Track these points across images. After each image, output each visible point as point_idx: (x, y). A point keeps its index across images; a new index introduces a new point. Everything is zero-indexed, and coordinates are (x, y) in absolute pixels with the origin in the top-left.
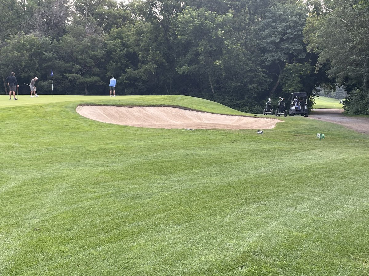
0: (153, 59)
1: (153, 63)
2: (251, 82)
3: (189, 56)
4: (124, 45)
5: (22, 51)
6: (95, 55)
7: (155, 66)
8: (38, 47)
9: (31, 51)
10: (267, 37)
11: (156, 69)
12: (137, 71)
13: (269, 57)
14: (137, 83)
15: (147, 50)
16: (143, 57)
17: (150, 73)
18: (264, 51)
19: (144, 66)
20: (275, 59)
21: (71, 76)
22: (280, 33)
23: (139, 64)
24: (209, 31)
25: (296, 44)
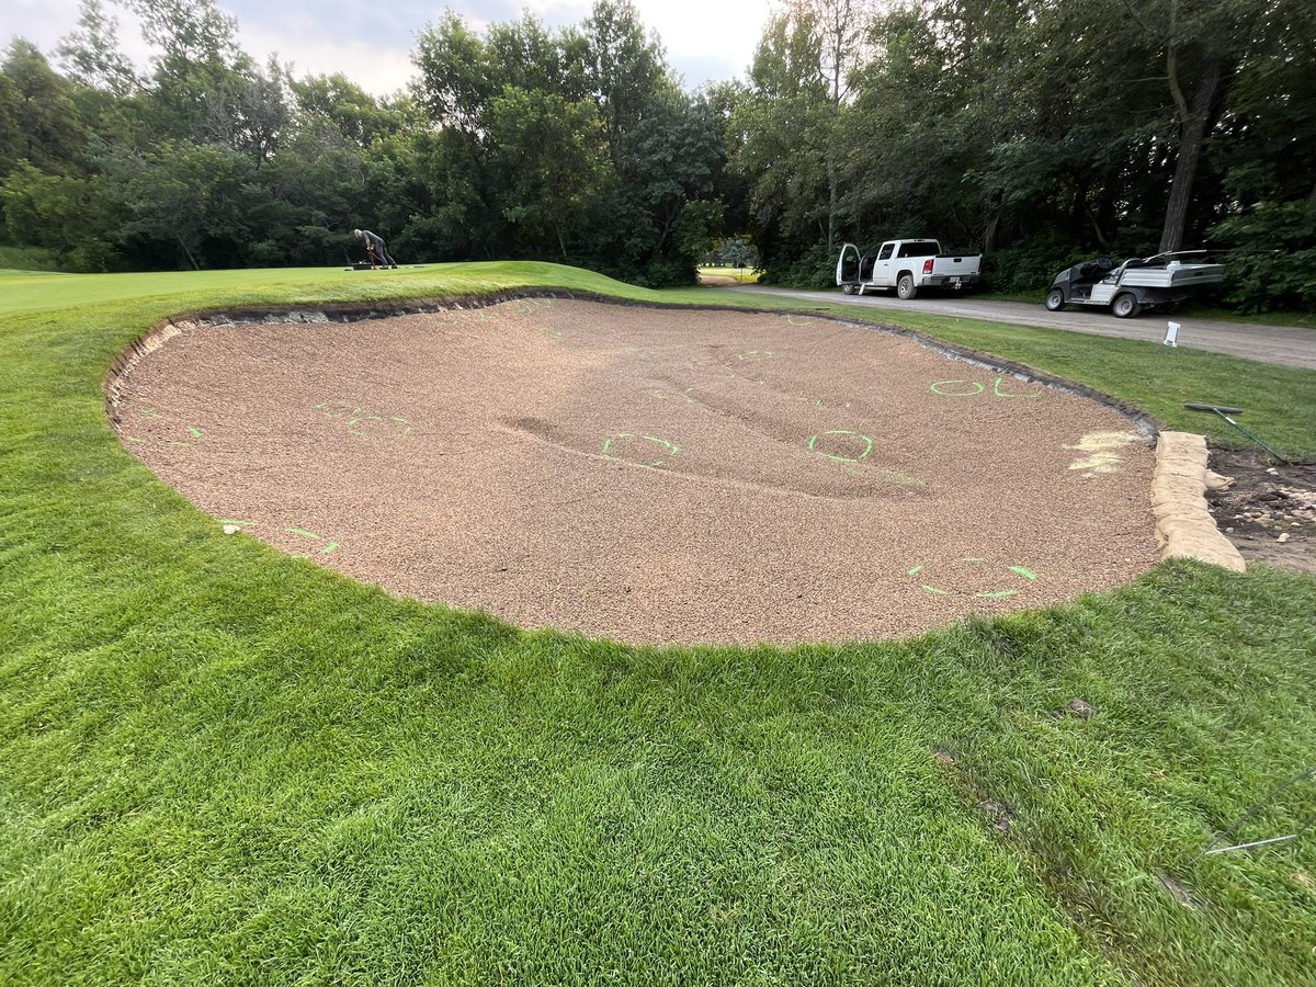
0: (458, 194)
1: (458, 202)
2: (630, 234)
3: (523, 187)
4: (399, 170)
5: (191, 179)
6: (346, 189)
7: (464, 208)
8: (225, 171)
9: (212, 179)
10: (652, 151)
11: (466, 213)
12: (431, 220)
13: (657, 190)
14: (435, 242)
15: (442, 178)
16: (437, 191)
17: (454, 222)
18: (647, 179)
19: (443, 210)
20: (666, 194)
21: (308, 230)
22: (673, 145)
23: (433, 207)
24: (557, 135)
25: (700, 164)
